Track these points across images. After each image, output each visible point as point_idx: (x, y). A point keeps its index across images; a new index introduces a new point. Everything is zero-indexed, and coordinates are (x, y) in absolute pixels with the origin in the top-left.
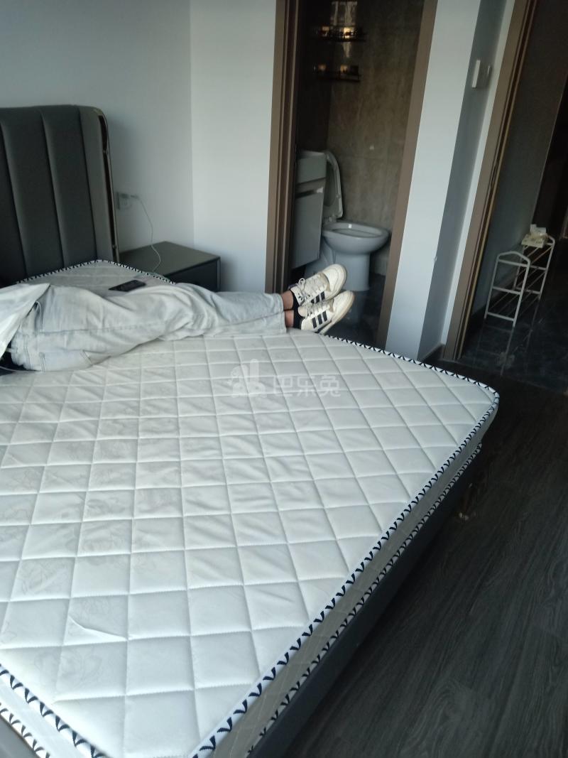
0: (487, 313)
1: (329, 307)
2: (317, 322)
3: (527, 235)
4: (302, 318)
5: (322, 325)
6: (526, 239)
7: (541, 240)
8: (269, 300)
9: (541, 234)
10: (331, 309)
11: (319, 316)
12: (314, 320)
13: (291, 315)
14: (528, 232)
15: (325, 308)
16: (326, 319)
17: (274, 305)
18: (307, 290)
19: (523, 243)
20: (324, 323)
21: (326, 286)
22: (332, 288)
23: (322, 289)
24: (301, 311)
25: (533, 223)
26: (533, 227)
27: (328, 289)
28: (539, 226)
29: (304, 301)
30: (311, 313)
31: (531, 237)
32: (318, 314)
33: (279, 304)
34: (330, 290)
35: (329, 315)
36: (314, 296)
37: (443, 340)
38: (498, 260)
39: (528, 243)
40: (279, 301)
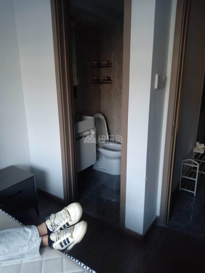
0: (180, 188)
1: (70, 234)
2: (63, 244)
3: (195, 147)
4: (53, 242)
5: (67, 246)
6: (195, 149)
7: (202, 150)
8: (28, 232)
9: (202, 147)
10: (72, 237)
11: (64, 241)
12: (61, 244)
13: (46, 239)
14: (195, 145)
15: (68, 235)
16: (69, 242)
17: (32, 236)
18: (56, 222)
19: (194, 151)
20: (68, 244)
21: (69, 219)
22: (73, 219)
23: (67, 221)
24: (53, 237)
25: (197, 141)
26: (198, 143)
27: (70, 220)
28: (200, 143)
29: (54, 230)
30: (59, 239)
31: (197, 148)
32: (64, 239)
33: (35, 235)
34: (72, 221)
35: (71, 240)
36: (61, 225)
37: (158, 213)
38: (182, 163)
39: (196, 151)
40: (35, 233)
